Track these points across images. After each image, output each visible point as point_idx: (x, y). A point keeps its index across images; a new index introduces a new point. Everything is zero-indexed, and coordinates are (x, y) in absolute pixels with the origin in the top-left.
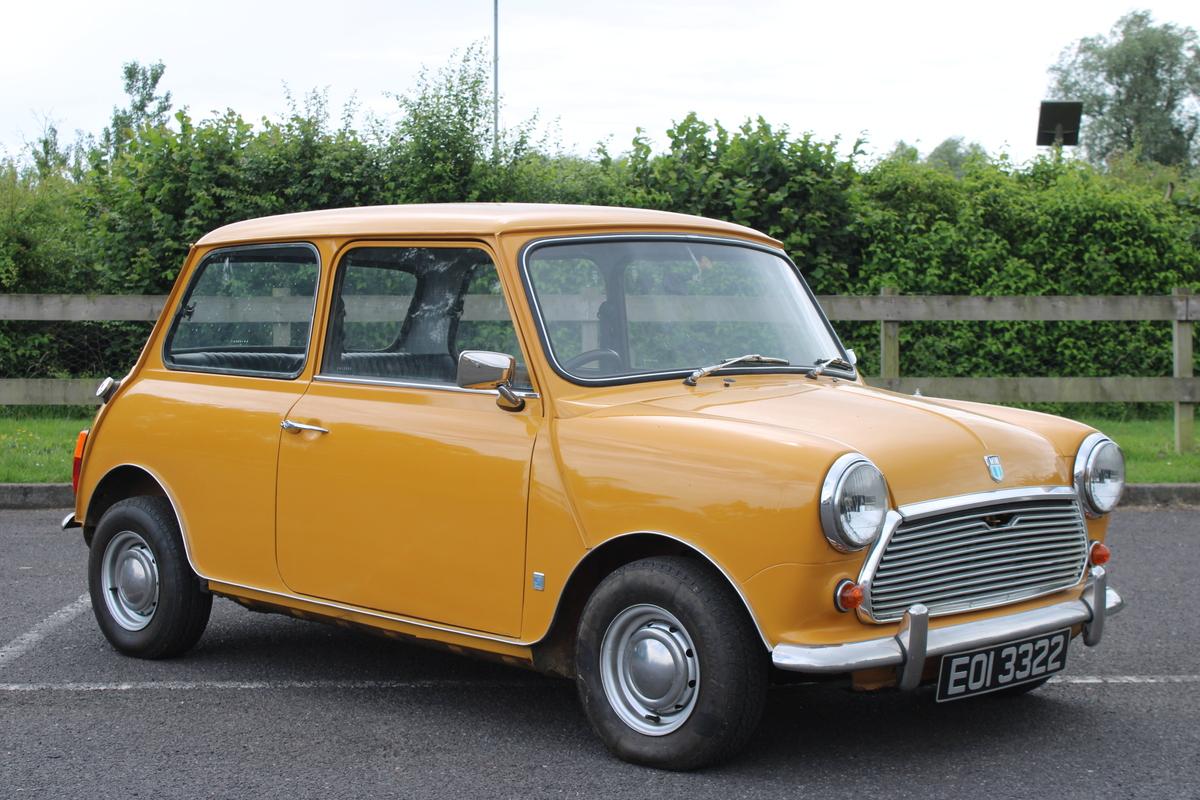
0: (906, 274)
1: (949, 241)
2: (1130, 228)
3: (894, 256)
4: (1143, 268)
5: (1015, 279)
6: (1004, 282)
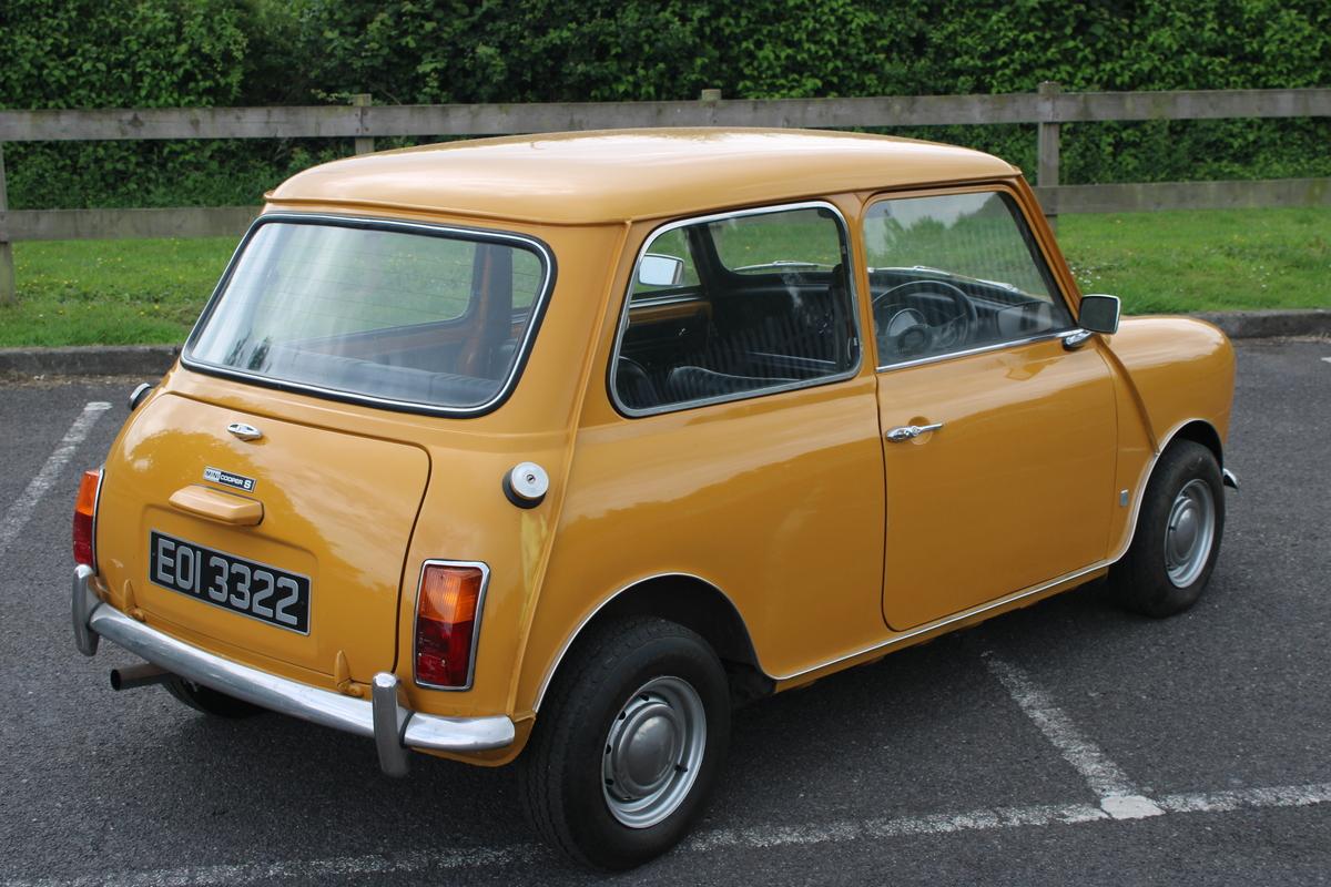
0: (1182, 28)
3: (1169, 9)
5: (1291, 32)
6: (1279, 36)
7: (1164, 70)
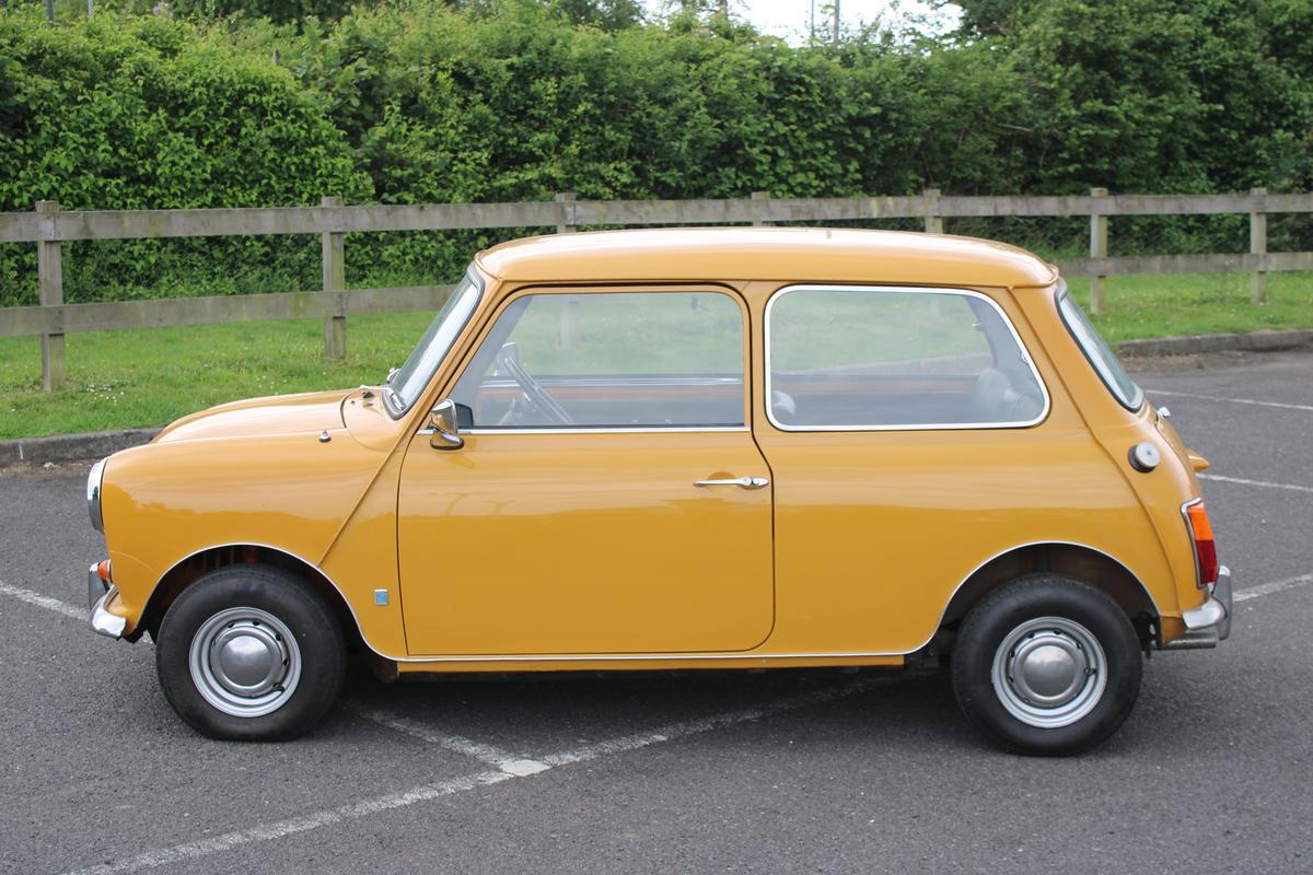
0: (76, 149)
1: (115, 114)
2: (279, 102)
3: (60, 129)
4: (292, 144)
5: (181, 154)
7: (62, 192)
